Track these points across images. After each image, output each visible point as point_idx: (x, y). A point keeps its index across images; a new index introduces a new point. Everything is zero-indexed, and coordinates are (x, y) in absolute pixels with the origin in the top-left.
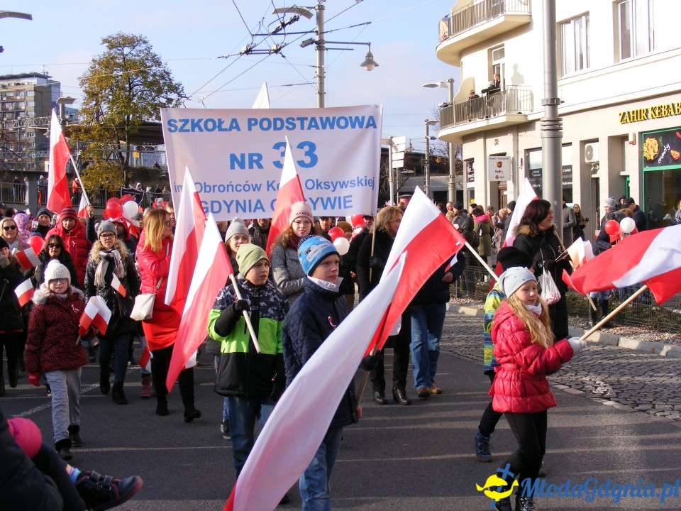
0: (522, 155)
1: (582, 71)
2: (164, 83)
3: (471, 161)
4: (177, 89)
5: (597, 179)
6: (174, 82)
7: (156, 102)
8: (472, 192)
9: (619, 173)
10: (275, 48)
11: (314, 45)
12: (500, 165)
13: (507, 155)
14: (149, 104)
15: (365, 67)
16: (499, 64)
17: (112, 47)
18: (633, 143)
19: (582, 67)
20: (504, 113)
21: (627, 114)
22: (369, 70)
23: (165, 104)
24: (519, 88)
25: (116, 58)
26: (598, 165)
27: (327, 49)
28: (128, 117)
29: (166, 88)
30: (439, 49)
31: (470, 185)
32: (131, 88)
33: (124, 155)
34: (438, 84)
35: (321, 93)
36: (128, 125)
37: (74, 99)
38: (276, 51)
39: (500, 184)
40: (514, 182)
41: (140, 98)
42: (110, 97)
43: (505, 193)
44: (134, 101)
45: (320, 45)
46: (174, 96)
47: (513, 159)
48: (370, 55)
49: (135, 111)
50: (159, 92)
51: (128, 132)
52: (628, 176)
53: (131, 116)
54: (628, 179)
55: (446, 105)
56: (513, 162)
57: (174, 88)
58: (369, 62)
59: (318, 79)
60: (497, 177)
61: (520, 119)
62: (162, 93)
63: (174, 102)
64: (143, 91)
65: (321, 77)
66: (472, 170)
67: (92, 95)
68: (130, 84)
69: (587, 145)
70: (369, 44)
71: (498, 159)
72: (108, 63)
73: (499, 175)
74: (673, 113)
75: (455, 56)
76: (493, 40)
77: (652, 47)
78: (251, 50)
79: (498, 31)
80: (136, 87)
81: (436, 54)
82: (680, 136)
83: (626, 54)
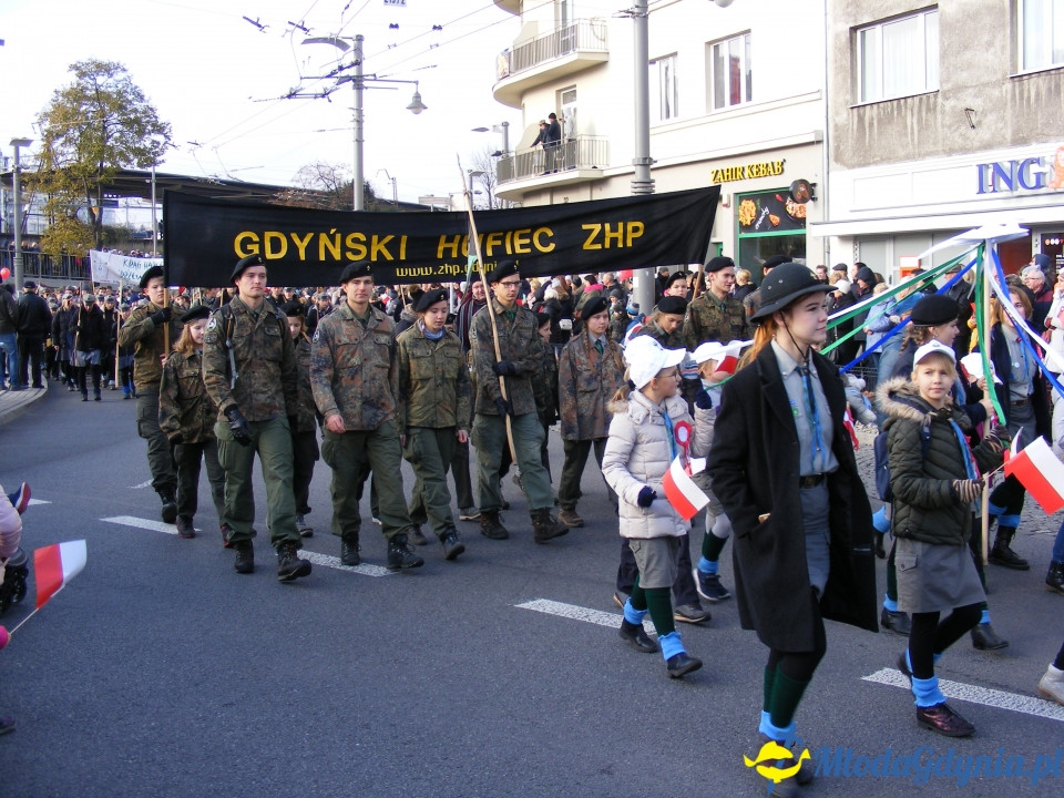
1: (668, 121)
2: (148, 122)
4: (163, 129)
6: (160, 121)
7: (142, 147)
9: (710, 239)
10: (322, 92)
11: (351, 83)
14: (128, 148)
15: (410, 111)
16: (569, 109)
17: (82, 75)
18: (726, 206)
19: (668, 116)
21: (720, 173)
22: (416, 113)
23: (149, 148)
25: (87, 89)
28: (101, 165)
29: (150, 128)
30: (495, 89)
32: (105, 128)
33: (96, 213)
34: (490, 128)
35: (360, 141)
36: (101, 174)
37: (31, 141)
38: (323, 96)
41: (116, 140)
44: (108, 144)
45: (358, 82)
46: (160, 138)
48: (418, 97)
49: (111, 156)
50: (141, 133)
51: (101, 183)
52: (721, 243)
53: (104, 164)
54: (720, 247)
55: (498, 154)
57: (159, 129)
58: (417, 105)
59: (354, 125)
61: (595, 175)
62: (145, 134)
63: (162, 143)
64: (121, 132)
65: (359, 122)
68: (104, 123)
72: (77, 95)
74: (772, 173)
75: (515, 96)
76: (562, 80)
77: (749, 97)
78: (294, 94)
79: (569, 70)
80: (112, 127)
81: (492, 94)
82: (780, 199)
83: (719, 103)
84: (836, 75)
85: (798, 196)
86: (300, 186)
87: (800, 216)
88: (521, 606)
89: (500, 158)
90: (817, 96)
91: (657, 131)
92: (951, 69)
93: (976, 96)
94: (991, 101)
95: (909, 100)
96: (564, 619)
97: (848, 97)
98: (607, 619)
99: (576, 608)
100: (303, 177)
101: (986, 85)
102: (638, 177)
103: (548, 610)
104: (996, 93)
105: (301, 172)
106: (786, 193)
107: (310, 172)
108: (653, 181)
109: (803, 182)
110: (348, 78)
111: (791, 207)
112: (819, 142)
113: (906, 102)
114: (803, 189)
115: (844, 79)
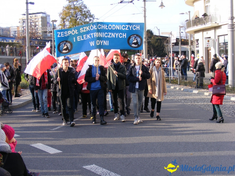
0: (217, 38)
2: (88, 14)
3: (198, 40)
4: (92, 16)
6: (91, 14)
7: (85, 21)
8: (198, 51)
12: (209, 41)
13: (211, 38)
14: (83, 22)
15: (160, 7)
16: (208, 5)
17: (70, 2)
20: (210, 23)
22: (162, 8)
23: (88, 22)
25: (71, 6)
29: (89, 16)
31: (197, 49)
32: (76, 16)
34: (185, 13)
35: (145, 17)
37: (57, 21)
38: (131, 2)
39: (209, 48)
41: (80, 20)
42: (70, 20)
43: (210, 51)
44: (78, 21)
46: (92, 19)
47: (213, 39)
48: (162, 3)
49: (78, 24)
50: (86, 17)
55: (187, 20)
56: (213, 40)
57: (91, 16)
58: (162, 6)
60: (208, 46)
61: (216, 25)
62: (87, 18)
63: (91, 21)
64: (81, 17)
65: (145, 11)
66: (198, 43)
67: (63, 19)
68: (76, 15)
71: (208, 39)
72: (69, 8)
73: (208, 45)
75: (192, 3)
78: (122, 2)
80: (78, 16)
89: (187, 22)
102: (230, 23)
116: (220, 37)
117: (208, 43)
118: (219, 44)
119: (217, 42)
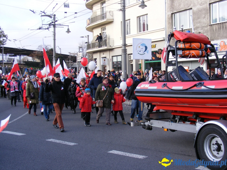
0: (111, 58)
3: (96, 59)
5: (132, 65)
6: (5, 34)
9: (138, 63)
10: (47, 28)
11: (53, 26)
12: (105, 60)
13: (107, 58)
15: (67, 32)
16: (104, 32)
19: (128, 34)
22: (68, 33)
24: (110, 39)
26: (133, 61)
27: (56, 27)
29: (2, 36)
30: (86, 28)
34: (85, 36)
35: (55, 40)
38: (47, 29)
40: (108, 65)
43: (106, 68)
45: (54, 26)
46: (5, 38)
48: (68, 29)
54: (141, 65)
55: (86, 43)
56: (108, 60)
57: (5, 36)
58: (68, 31)
59: (53, 36)
60: (104, 64)
61: (110, 48)
65: (55, 35)
66: (96, 61)
69: (129, 55)
70: (68, 26)
71: (104, 59)
73: (104, 63)
74: (153, 47)
75: (91, 29)
76: (103, 25)
77: (147, 30)
78: (41, 28)
79: (104, 23)
81: (86, 29)
82: (155, 53)
83: (140, 31)
84: (168, 24)
85: (159, 53)
86: (39, 50)
87: (160, 57)
88: (109, 152)
89: (86, 44)
90: (164, 29)
91: (127, 37)
92: (195, 23)
93: (201, 29)
94: (205, 30)
95: (185, 30)
96: (120, 155)
97: (171, 30)
98: (130, 155)
99: (123, 152)
100: (40, 48)
101: (204, 27)
102: (123, 48)
103: (116, 153)
104: (206, 29)
105: (39, 47)
106: (156, 52)
107: (41, 47)
108: (127, 49)
109: (160, 49)
110: (52, 25)
111: (158, 55)
112: (164, 40)
113: (185, 31)
114: (160, 51)
115: (170, 25)
116: (113, 57)
117: (104, 61)
118: (113, 63)
119: (111, 61)
